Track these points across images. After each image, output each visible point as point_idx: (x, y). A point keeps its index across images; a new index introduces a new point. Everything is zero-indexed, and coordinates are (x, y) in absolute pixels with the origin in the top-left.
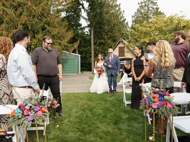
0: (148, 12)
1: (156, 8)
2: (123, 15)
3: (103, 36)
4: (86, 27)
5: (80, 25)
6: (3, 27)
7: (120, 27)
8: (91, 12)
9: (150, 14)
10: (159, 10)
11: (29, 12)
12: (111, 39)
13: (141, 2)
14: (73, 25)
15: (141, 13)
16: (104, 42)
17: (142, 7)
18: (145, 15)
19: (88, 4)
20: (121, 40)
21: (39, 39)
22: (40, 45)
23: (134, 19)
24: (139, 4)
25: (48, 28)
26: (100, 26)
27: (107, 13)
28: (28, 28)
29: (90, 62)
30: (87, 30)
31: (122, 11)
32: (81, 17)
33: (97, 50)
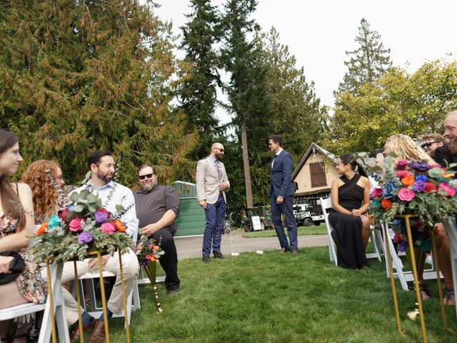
0: (370, 80)
1: (389, 70)
2: (312, 91)
4: (228, 125)
5: (215, 122)
6: (44, 130)
8: (237, 92)
11: (100, 96)
12: (290, 148)
13: (352, 59)
15: (354, 83)
17: (354, 70)
19: (230, 74)
20: (314, 146)
21: (122, 153)
22: (123, 165)
23: (339, 98)
24: (346, 63)
25: (142, 127)
26: (261, 121)
27: (274, 91)
28: (97, 130)
30: (231, 131)
31: (309, 84)
32: (215, 105)
33: (258, 177)
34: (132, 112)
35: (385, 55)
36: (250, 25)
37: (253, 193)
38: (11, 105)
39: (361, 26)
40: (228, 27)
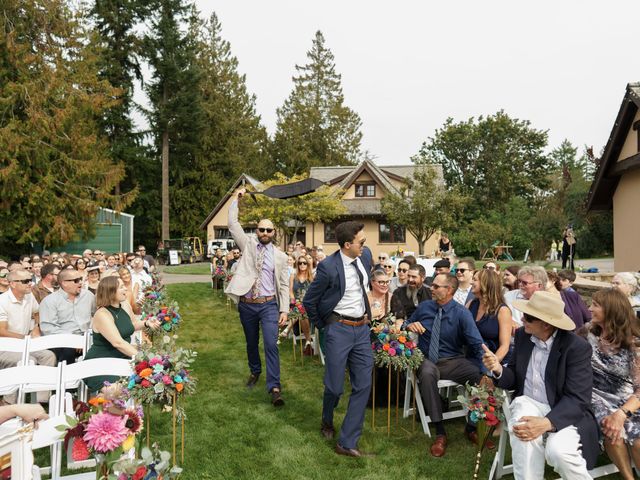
0: (316, 107)
1: (337, 98)
2: (252, 106)
3: (196, 161)
4: (145, 132)
5: (128, 124)
7: (245, 138)
9: (322, 111)
10: (343, 105)
12: (219, 170)
13: (301, 76)
14: (104, 125)
15: (298, 107)
16: (199, 178)
17: (298, 89)
18: (309, 113)
19: (153, 69)
20: (244, 177)
23: (282, 118)
24: (294, 80)
25: (69, 161)
26: (189, 136)
29: (156, 233)
30: (148, 141)
31: (250, 97)
32: (130, 104)
33: (177, 200)
34: (56, 141)
35: (337, 80)
36: (185, 11)
37: (171, 218)
39: (315, 38)
40: (156, 8)
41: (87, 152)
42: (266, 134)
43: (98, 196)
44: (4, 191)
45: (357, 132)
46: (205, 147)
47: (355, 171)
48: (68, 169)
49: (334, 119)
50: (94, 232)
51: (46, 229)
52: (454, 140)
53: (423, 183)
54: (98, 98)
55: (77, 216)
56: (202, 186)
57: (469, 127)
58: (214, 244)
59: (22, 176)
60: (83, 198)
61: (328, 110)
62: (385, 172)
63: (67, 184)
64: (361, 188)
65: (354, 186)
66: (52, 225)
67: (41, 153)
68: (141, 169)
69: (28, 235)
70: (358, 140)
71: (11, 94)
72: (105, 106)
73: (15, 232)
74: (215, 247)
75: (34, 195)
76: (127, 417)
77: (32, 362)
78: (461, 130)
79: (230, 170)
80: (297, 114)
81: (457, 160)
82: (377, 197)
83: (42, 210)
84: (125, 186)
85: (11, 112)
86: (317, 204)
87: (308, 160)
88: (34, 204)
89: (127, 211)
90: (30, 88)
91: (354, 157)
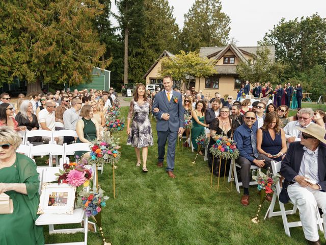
0: (206, 13)
1: (218, 7)
2: (171, 13)
3: (142, 43)
4: (117, 28)
5: (108, 24)
7: (166, 31)
9: (209, 15)
10: (221, 11)
12: (153, 48)
14: (97, 24)
15: (196, 13)
16: (143, 52)
18: (202, 16)
20: (165, 52)
23: (187, 19)
25: (80, 43)
26: (138, 30)
29: (121, 80)
30: (118, 32)
31: (170, 8)
32: (109, 12)
33: (132, 63)
37: (128, 72)
38: (16, 26)
41: (87, 38)
42: (178, 28)
43: (93, 62)
44: (50, 58)
45: (228, 27)
46: (146, 36)
47: (224, 49)
48: (79, 47)
49: (215, 20)
50: (91, 79)
51: (70, 77)
52: (284, 32)
53: (262, 57)
54: (93, 10)
55: (84, 71)
56: (144, 57)
57: (294, 24)
58: (149, 87)
59: (58, 51)
60: (86, 62)
61: (212, 14)
62: (241, 50)
63: (79, 55)
64: (227, 59)
65: (222, 58)
66: (72, 75)
67: (66, 39)
68: (115, 47)
69: (62, 80)
70: (228, 32)
71: (52, 9)
72: (96, 15)
73: (56, 78)
74: (149, 88)
75: (64, 60)
76: (85, 172)
77: (55, 142)
78: (290, 25)
79: (159, 48)
80: (195, 17)
81: (285, 43)
82: (236, 64)
83: (68, 67)
84: (107, 56)
85: (53, 18)
86: (201, 68)
87: (200, 43)
88: (64, 65)
89: (107, 69)
90: (61, 5)
91: (225, 42)
